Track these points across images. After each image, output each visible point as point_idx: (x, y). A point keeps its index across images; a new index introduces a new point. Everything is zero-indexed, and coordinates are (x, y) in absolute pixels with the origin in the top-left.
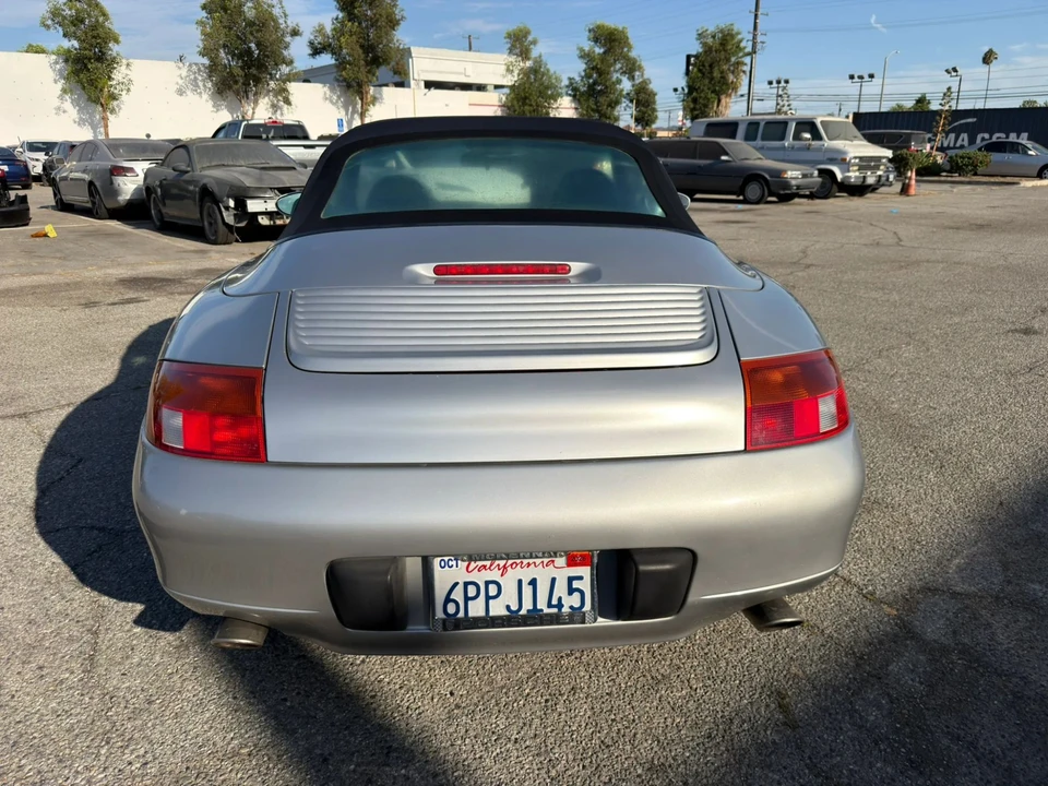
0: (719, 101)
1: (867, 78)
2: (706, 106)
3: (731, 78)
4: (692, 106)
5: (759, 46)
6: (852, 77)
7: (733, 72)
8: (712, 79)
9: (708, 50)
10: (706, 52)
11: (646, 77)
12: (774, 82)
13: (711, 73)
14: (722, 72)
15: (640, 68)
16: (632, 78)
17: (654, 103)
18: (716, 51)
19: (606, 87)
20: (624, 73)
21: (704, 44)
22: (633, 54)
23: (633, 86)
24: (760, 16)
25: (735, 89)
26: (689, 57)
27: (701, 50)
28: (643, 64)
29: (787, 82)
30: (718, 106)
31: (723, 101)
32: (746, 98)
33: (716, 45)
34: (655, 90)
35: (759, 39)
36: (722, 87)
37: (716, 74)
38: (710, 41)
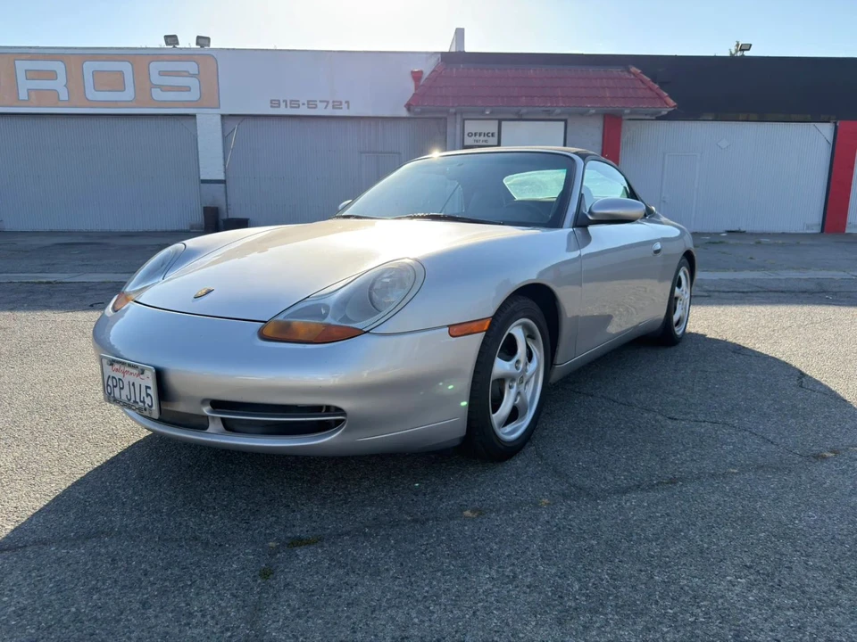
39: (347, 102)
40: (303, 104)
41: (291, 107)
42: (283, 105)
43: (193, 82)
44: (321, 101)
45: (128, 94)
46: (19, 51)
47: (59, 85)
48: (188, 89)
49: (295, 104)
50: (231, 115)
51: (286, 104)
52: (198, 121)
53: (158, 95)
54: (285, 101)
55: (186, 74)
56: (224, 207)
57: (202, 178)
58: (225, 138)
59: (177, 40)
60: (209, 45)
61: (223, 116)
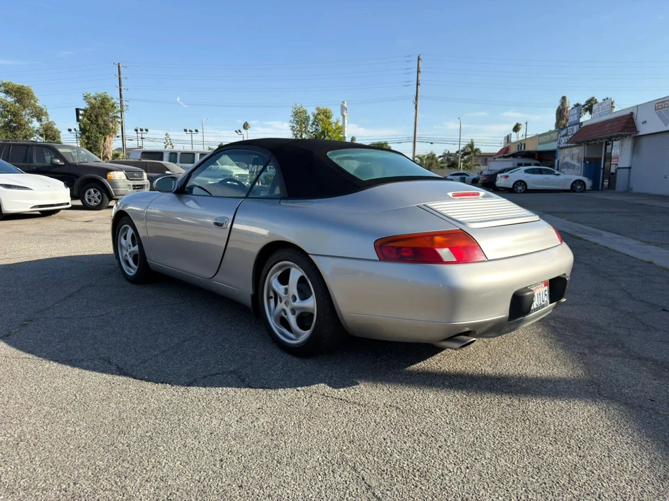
0: (105, 139)
1: (194, 132)
2: (97, 142)
3: (111, 125)
4: (86, 141)
5: (125, 108)
6: (186, 131)
7: (112, 122)
8: (98, 125)
9: (93, 107)
10: (91, 108)
11: (50, 120)
12: (139, 130)
13: (97, 120)
14: (104, 121)
15: (46, 114)
16: (40, 120)
17: (59, 137)
18: (99, 108)
19: (21, 125)
20: (32, 117)
21: (90, 103)
22: (39, 104)
23: (41, 125)
24: (123, 90)
25: (115, 132)
26: (77, 110)
27: (88, 106)
28: (48, 112)
29: (147, 130)
30: (105, 141)
31: (108, 139)
32: (121, 138)
33: (98, 104)
34: (59, 129)
35: (124, 103)
36: (106, 131)
37: (101, 122)
38: (93, 101)
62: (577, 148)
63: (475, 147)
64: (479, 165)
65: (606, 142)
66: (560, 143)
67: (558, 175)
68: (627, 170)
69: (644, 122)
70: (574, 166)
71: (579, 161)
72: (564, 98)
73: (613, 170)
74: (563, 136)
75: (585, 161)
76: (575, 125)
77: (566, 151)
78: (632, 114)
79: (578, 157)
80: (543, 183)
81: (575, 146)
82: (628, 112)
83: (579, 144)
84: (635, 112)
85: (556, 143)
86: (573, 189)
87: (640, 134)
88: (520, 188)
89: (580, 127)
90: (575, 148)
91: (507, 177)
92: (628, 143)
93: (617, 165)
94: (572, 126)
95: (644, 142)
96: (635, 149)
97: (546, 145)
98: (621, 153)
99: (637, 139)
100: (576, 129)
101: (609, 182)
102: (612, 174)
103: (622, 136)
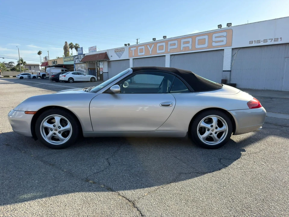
39: (281, 38)
40: (262, 41)
41: (257, 43)
42: (254, 42)
43: (224, 39)
44: (269, 39)
45: (206, 45)
46: (182, 37)
47: (189, 45)
48: (223, 41)
49: (259, 41)
50: (235, 48)
51: (255, 42)
52: (224, 51)
53: (214, 44)
54: (255, 41)
55: (223, 36)
56: (229, 80)
57: (223, 70)
58: (233, 56)
59: (221, 26)
60: (231, 26)
61: (233, 49)
62: (84, 64)
63: (24, 61)
64: (28, 70)
65: (97, 63)
66: (75, 62)
67: (85, 75)
68: (107, 73)
69: (112, 56)
70: (84, 71)
71: (85, 69)
72: (66, 42)
73: (101, 73)
74: (76, 59)
75: (88, 70)
76: (81, 55)
77: (79, 65)
78: (106, 53)
79: (85, 68)
80: (80, 78)
81: (82, 63)
82: (105, 52)
83: (85, 63)
84: (107, 52)
85: (73, 61)
86: (91, 81)
87: (110, 60)
88: (71, 81)
89: (84, 56)
90: (82, 64)
91: (65, 76)
92: (106, 64)
93: (102, 71)
94: (80, 55)
95: (112, 63)
96: (109, 66)
97: (68, 62)
98: (103, 67)
99: (109, 62)
100: (82, 57)
101: (100, 78)
102: (101, 74)
103: (103, 61)
